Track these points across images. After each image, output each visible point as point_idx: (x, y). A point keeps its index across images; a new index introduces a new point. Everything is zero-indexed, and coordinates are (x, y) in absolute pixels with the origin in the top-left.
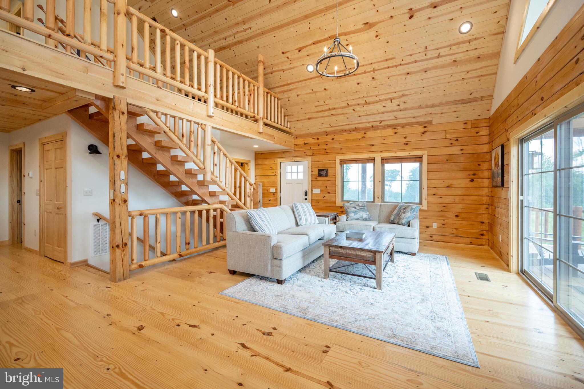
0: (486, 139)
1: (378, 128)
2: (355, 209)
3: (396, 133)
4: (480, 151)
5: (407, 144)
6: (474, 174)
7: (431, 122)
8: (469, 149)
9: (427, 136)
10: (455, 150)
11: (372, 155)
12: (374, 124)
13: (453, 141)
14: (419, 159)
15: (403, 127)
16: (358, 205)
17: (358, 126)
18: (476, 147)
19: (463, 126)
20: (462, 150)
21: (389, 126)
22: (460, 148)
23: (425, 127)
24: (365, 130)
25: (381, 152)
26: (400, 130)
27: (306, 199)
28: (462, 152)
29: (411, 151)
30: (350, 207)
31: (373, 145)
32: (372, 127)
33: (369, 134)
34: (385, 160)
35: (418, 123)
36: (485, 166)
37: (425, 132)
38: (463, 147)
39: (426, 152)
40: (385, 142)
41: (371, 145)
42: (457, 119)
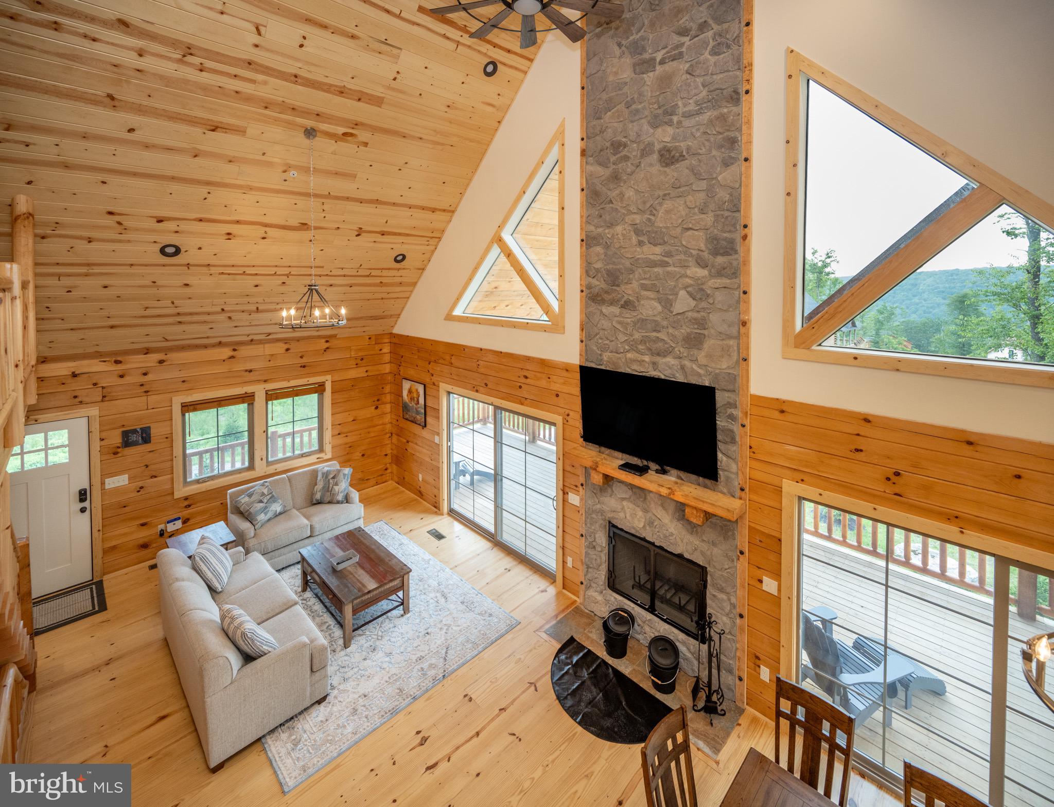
0: (387, 358)
1: (261, 342)
2: (261, 504)
3: (287, 350)
4: (383, 372)
5: (304, 367)
6: (378, 400)
7: (334, 336)
8: (373, 370)
9: (330, 356)
10: (359, 373)
11: (249, 389)
12: (256, 337)
13: (359, 362)
14: (319, 389)
15: (298, 341)
16: (263, 494)
17: (224, 340)
18: (380, 367)
19: (367, 342)
20: (367, 371)
21: (278, 340)
22: (364, 369)
23: (327, 341)
24: (235, 346)
25: (265, 381)
26: (293, 345)
27: (83, 510)
28: (366, 375)
29: (310, 377)
30: (253, 503)
31: (250, 371)
32: (252, 340)
33: (244, 351)
34: (272, 396)
35: (320, 337)
36: (388, 389)
37: (327, 348)
38: (367, 368)
39: (329, 377)
40: (271, 364)
41: (246, 371)
42: (364, 334)
